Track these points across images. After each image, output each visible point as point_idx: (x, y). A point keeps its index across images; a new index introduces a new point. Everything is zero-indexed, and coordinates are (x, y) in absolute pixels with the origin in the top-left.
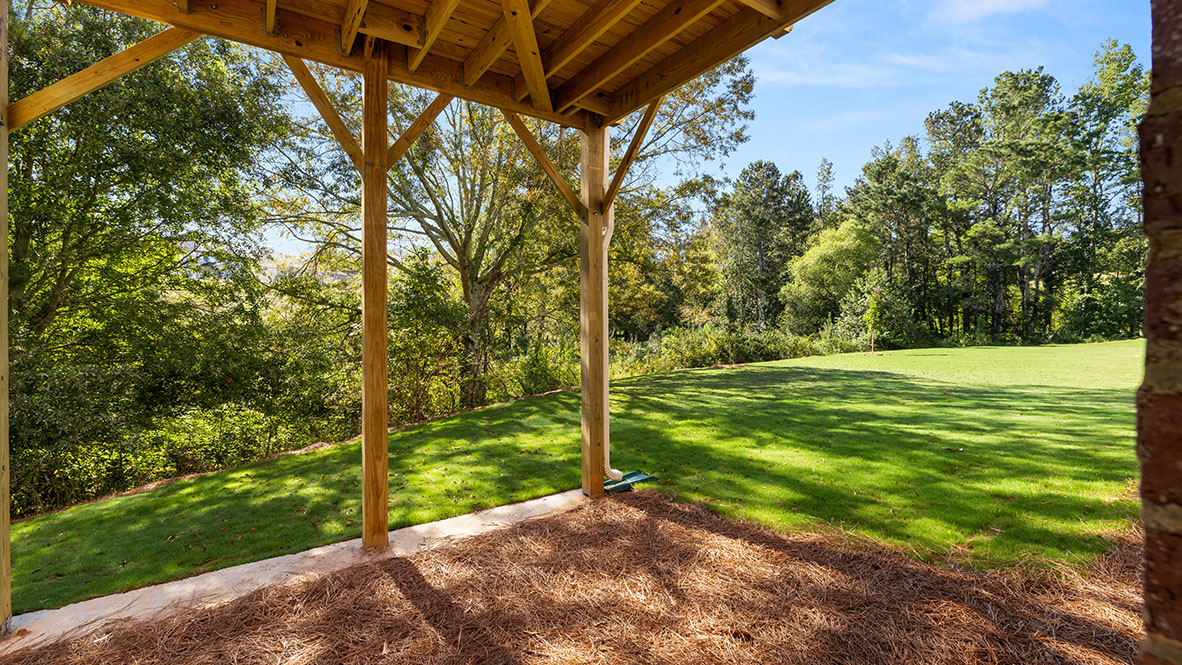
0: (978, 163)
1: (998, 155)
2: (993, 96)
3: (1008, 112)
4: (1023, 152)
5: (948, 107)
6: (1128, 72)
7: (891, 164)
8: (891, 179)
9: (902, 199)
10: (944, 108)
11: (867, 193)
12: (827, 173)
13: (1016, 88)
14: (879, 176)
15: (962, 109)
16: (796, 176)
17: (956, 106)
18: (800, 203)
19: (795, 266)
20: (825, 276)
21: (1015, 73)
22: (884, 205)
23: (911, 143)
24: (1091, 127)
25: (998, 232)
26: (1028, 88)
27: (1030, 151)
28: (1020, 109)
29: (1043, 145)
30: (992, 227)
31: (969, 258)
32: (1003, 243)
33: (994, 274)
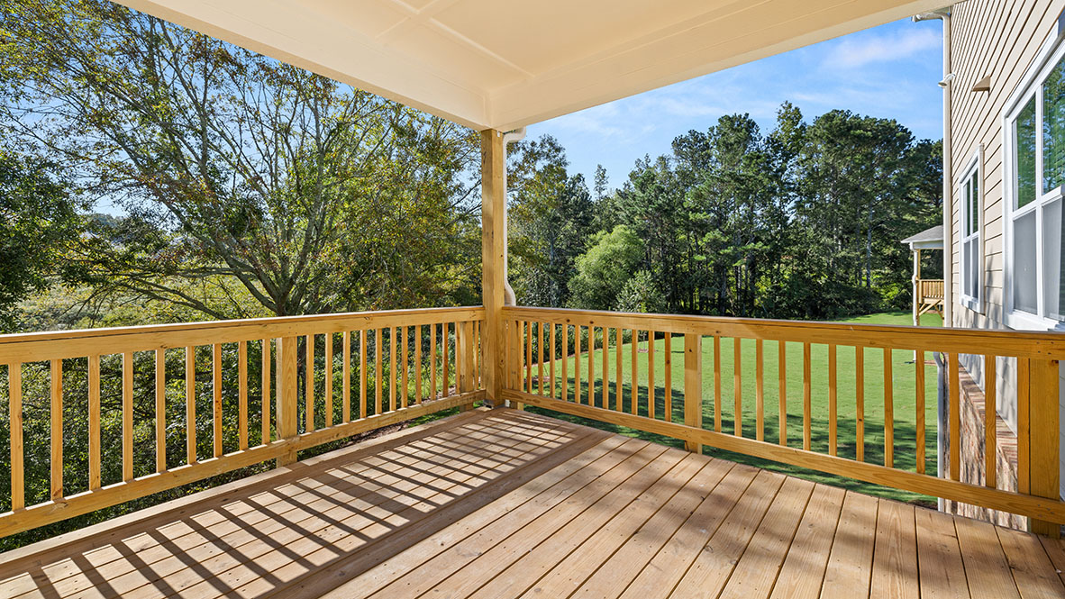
0: (710, 186)
1: (723, 182)
2: (718, 134)
3: (727, 147)
4: (737, 180)
5: (688, 134)
6: (798, 126)
7: (651, 178)
8: (651, 190)
9: (659, 208)
10: (686, 134)
11: (634, 199)
12: (602, 176)
13: (733, 129)
14: (642, 187)
15: (697, 137)
16: (579, 178)
17: (692, 133)
18: (585, 203)
19: (582, 262)
20: (605, 272)
21: (731, 116)
22: (646, 211)
23: (663, 160)
24: (777, 164)
25: (723, 239)
26: (740, 131)
27: (743, 180)
28: (735, 146)
29: (751, 177)
30: (719, 236)
31: (704, 258)
32: (727, 248)
33: (720, 269)
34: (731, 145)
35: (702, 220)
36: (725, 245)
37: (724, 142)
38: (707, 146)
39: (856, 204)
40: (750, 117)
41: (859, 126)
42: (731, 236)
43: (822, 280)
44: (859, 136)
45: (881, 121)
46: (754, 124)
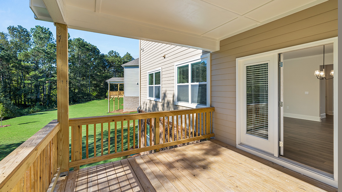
2: (35, 32)
3: (40, 39)
5: (17, 27)
13: (42, 32)
15: (23, 30)
21: (41, 27)
25: (39, 75)
26: (46, 34)
27: (48, 53)
28: (44, 39)
29: (52, 53)
30: (38, 73)
31: (30, 82)
32: (42, 79)
33: (37, 86)
34: (42, 38)
35: (28, 66)
36: (41, 77)
37: (39, 36)
38: (28, 35)
39: (86, 68)
40: (49, 30)
41: (87, 45)
42: (43, 74)
43: (77, 91)
44: (87, 48)
45: (93, 45)
46: (51, 33)
